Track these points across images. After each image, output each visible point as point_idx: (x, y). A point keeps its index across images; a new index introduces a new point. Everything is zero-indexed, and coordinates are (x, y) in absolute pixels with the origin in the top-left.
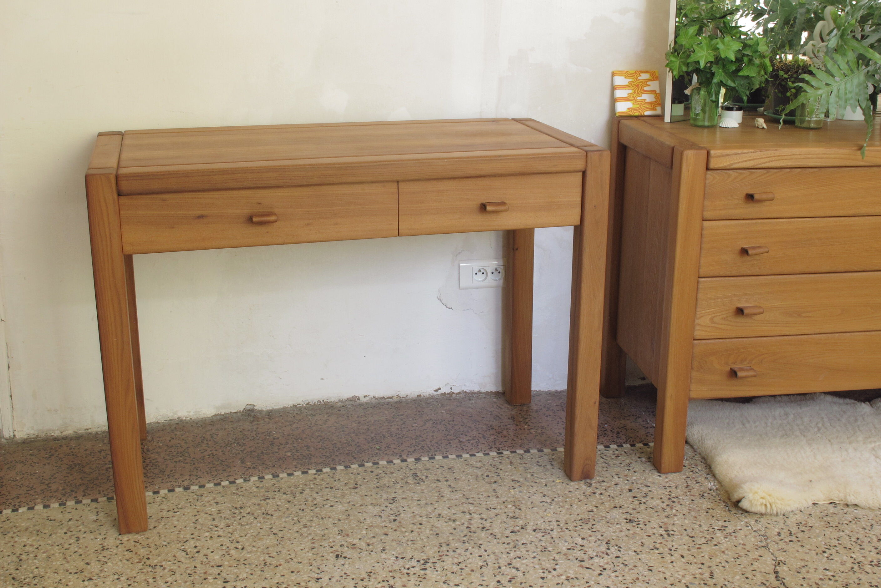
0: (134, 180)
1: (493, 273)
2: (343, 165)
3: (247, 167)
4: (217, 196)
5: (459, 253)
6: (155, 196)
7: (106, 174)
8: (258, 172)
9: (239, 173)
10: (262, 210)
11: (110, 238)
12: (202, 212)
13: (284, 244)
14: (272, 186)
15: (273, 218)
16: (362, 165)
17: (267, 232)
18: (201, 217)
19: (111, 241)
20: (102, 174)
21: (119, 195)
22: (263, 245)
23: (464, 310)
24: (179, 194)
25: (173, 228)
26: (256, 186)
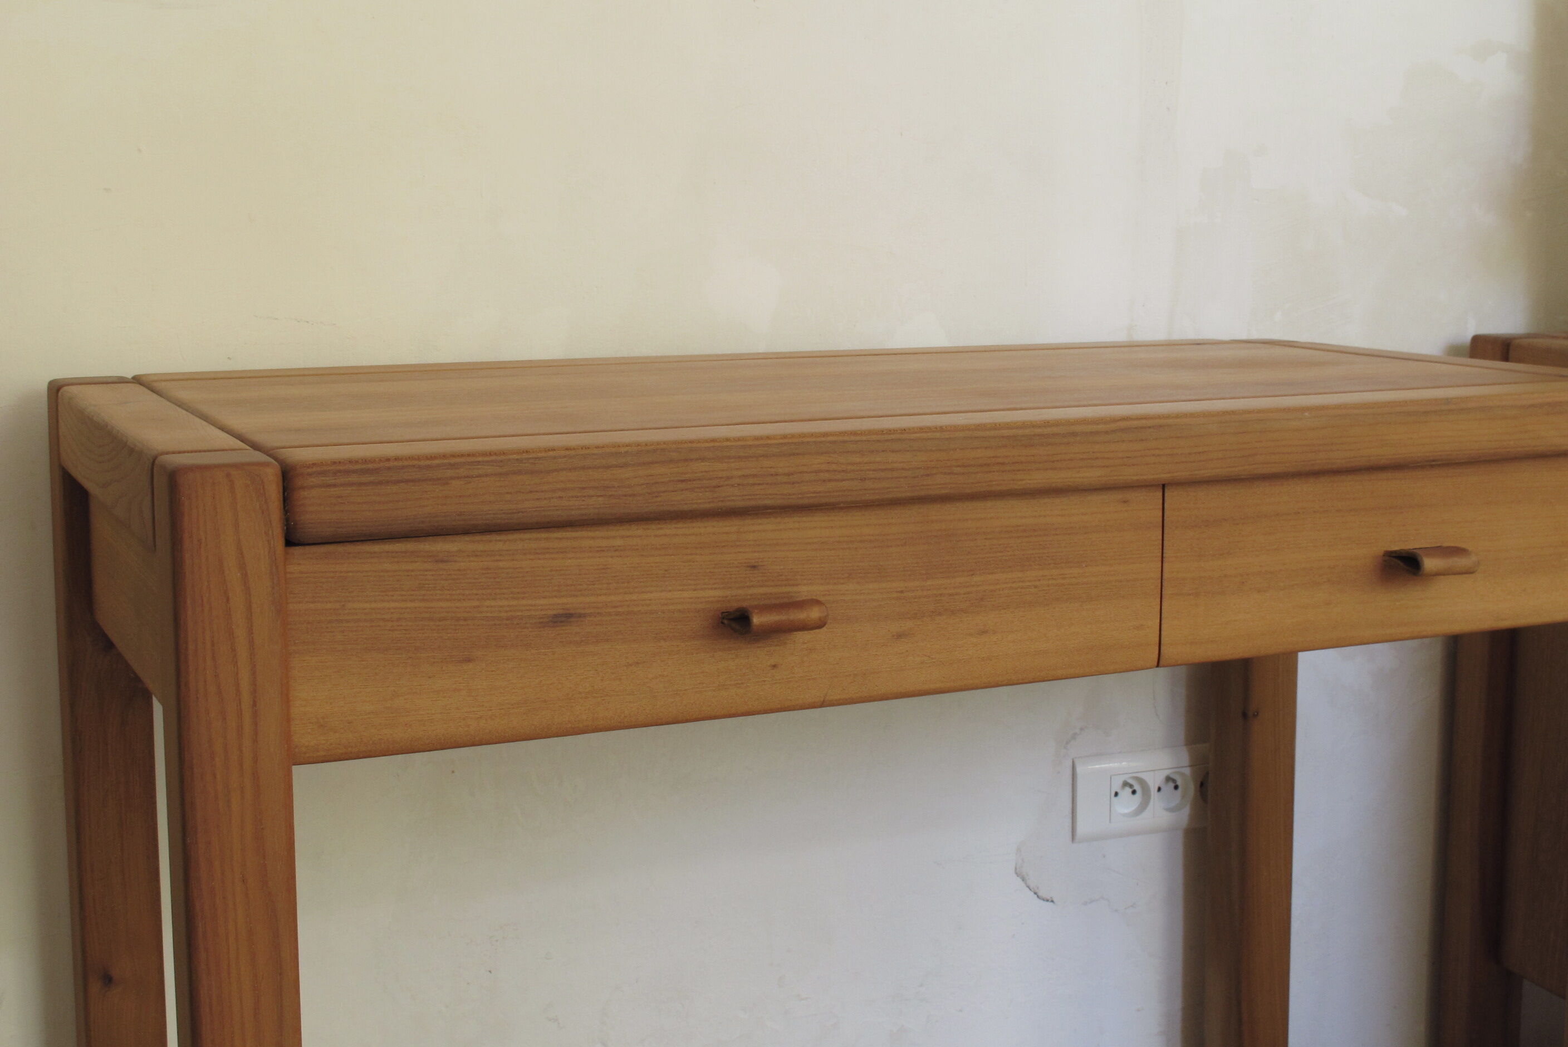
0: (351, 484)
1: (1159, 789)
2: (1020, 432)
3: (728, 440)
4: (618, 542)
5: (1074, 736)
6: (410, 546)
7: (249, 464)
8: (764, 456)
9: (703, 459)
10: (762, 590)
11: (255, 704)
12: (564, 600)
13: (823, 704)
14: (805, 501)
15: (814, 614)
16: (1078, 428)
17: (774, 666)
18: (564, 618)
19: (255, 714)
20: (236, 466)
21: (290, 542)
22: (759, 713)
23: (1085, 904)
24: (494, 537)
25: (469, 660)
26: (753, 503)
